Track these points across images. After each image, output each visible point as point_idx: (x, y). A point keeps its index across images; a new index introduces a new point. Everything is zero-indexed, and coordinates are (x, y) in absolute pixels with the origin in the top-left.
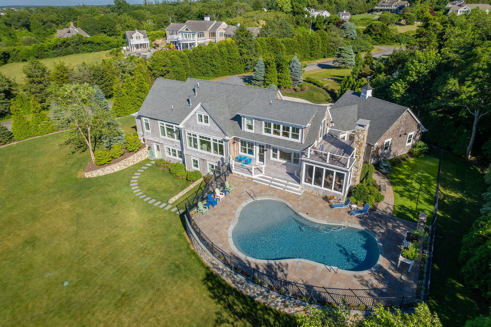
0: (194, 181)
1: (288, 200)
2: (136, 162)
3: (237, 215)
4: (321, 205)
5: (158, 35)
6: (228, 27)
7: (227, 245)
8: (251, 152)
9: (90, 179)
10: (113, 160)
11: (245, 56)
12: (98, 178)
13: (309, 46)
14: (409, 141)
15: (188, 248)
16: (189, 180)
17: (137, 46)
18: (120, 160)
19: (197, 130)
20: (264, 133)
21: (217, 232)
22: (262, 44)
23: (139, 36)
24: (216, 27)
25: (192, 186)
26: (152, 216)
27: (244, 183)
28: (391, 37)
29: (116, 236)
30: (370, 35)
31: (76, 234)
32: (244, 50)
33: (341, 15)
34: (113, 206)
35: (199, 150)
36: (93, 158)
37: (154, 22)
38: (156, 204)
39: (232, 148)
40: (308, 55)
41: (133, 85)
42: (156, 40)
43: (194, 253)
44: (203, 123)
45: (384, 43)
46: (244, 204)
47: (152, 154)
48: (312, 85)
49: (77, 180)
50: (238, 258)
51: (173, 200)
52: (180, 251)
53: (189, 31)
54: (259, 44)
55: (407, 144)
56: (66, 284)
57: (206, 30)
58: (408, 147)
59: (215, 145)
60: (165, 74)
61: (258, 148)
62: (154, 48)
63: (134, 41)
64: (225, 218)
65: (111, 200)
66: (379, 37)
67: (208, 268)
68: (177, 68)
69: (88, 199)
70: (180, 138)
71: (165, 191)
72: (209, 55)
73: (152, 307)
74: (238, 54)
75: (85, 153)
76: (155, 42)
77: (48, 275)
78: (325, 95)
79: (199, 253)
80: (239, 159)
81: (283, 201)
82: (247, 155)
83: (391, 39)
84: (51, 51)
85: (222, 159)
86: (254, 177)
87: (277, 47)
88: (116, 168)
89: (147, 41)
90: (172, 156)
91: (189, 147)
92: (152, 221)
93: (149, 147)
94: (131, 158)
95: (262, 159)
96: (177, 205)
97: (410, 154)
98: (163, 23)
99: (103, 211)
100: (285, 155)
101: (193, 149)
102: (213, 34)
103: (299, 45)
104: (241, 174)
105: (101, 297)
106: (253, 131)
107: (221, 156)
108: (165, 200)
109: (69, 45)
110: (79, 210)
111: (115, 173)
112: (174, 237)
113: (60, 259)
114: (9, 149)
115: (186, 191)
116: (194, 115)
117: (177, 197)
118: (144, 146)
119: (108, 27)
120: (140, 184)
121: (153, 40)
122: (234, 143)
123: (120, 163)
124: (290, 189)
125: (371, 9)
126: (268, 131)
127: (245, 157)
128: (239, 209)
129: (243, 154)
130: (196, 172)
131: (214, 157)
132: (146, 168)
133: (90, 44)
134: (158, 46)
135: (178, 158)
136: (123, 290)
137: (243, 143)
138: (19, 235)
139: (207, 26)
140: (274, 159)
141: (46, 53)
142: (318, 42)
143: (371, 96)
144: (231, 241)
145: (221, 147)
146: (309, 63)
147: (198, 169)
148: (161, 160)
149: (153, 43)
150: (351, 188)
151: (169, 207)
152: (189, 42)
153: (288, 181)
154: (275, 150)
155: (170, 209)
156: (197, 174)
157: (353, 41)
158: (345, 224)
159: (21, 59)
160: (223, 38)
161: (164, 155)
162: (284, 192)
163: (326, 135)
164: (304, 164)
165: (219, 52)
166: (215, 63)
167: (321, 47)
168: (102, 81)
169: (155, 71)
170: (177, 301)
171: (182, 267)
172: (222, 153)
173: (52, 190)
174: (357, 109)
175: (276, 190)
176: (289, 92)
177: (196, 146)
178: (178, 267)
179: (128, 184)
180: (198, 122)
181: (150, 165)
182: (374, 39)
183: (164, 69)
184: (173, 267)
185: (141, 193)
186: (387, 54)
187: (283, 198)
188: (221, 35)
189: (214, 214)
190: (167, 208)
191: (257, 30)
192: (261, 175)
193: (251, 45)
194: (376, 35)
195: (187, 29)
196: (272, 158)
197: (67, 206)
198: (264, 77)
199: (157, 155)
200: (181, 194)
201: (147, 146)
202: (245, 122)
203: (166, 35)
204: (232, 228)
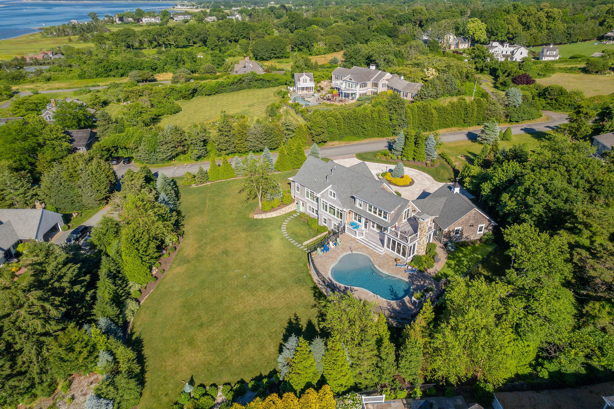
0: (322, 233)
1: (372, 257)
2: (287, 212)
3: (339, 259)
4: (391, 263)
5: (324, 76)
6: (392, 78)
7: (327, 274)
8: (360, 221)
9: (257, 219)
10: (273, 209)
11: (395, 122)
12: (262, 220)
13: (463, 113)
14: (480, 230)
15: (308, 272)
16: (318, 232)
17: (303, 89)
18: (277, 210)
19: (328, 200)
20: (368, 211)
21: (324, 266)
22: (412, 110)
23: (306, 79)
24: (380, 77)
25: (319, 236)
26: (291, 251)
27: (350, 240)
28: (570, 103)
29: (270, 258)
30: (545, 98)
31: (249, 253)
32: (394, 117)
33: (545, 50)
34: (270, 240)
35: (328, 213)
36: (260, 205)
37: (326, 44)
38: (295, 244)
39: (348, 216)
40: (461, 121)
41: (293, 148)
42: (322, 82)
43: (310, 275)
44: (332, 197)
45: (560, 109)
46: (345, 254)
47: (299, 208)
48: (443, 161)
49: (249, 219)
50: (331, 281)
51: (306, 243)
52: (303, 273)
53: (353, 81)
54: (409, 111)
55: (478, 233)
56: (245, 277)
57: (369, 80)
58: (480, 234)
59: (338, 212)
60: (320, 134)
61: (364, 219)
62: (319, 91)
63: (301, 84)
64: (331, 260)
65: (268, 236)
66: (554, 102)
67: (315, 283)
68: (331, 129)
69: (255, 233)
70: (317, 202)
71: (302, 236)
72: (361, 118)
73: (284, 295)
74: (387, 119)
75: (255, 200)
76: (320, 84)
77: (236, 271)
78: (450, 175)
79: (312, 275)
80: (352, 224)
81: (368, 256)
82: (357, 222)
83: (569, 105)
84: (228, 87)
85: (341, 222)
86: (358, 237)
87: (428, 113)
88: (274, 214)
89: (312, 84)
90: (311, 212)
91: (322, 210)
92: (291, 254)
93: (297, 203)
94: (284, 209)
95: (366, 227)
96: (308, 246)
97: (480, 240)
98: (335, 46)
99: (264, 242)
100: (379, 227)
101: (324, 211)
102: (376, 85)
103: (452, 112)
104: (350, 234)
105: (261, 286)
106: (361, 208)
107: (340, 220)
108: (301, 243)
109: (244, 81)
110: (250, 240)
111: (273, 218)
112: (302, 265)
113: (241, 264)
114: (207, 187)
115: (315, 239)
116: (327, 191)
117: (308, 242)
118: (294, 201)
119: (278, 50)
120: (287, 229)
121: (318, 82)
122: (350, 213)
123: (276, 212)
124: (377, 250)
125: (602, 34)
126: (370, 210)
127: (356, 224)
128: (341, 256)
129: (355, 221)
130: (325, 227)
131: (337, 220)
132: (293, 217)
133: (261, 81)
134: (322, 89)
135: (315, 214)
136: (271, 285)
137: (356, 214)
138: (219, 248)
139: (371, 76)
140: (373, 229)
141: (224, 88)
142: (473, 110)
143: (458, 192)
144: (330, 272)
145: (341, 214)
146: (459, 130)
147: (326, 225)
148: (304, 214)
149: (318, 85)
150: (414, 256)
151: (303, 247)
152: (350, 92)
153: (377, 244)
154: (374, 223)
155: (303, 248)
156: (324, 228)
157: (516, 109)
158: (399, 277)
159: (204, 94)
160: (385, 89)
161: (306, 210)
162: (372, 251)
163: (410, 218)
164: (386, 236)
165: (370, 117)
166: (365, 126)
167: (475, 114)
168: (270, 137)
169: (313, 132)
170: (296, 294)
171: (302, 281)
172: (341, 218)
173: (234, 224)
174: (445, 200)
175: (368, 248)
176: (421, 166)
177: (326, 210)
178: (300, 280)
179: (280, 227)
180: (329, 196)
181: (296, 216)
182: (548, 103)
183: (319, 129)
184: (297, 279)
185: (287, 235)
186: (552, 126)
187: (371, 255)
188: (384, 85)
189: (326, 256)
190: (301, 248)
191: (418, 86)
192: (362, 237)
193: (402, 112)
194: (551, 99)
195: (350, 79)
196: (371, 228)
197: (243, 235)
198: (403, 149)
199: (302, 209)
200: (311, 240)
201: (296, 202)
202: (358, 201)
203: (331, 77)
204: (332, 266)
